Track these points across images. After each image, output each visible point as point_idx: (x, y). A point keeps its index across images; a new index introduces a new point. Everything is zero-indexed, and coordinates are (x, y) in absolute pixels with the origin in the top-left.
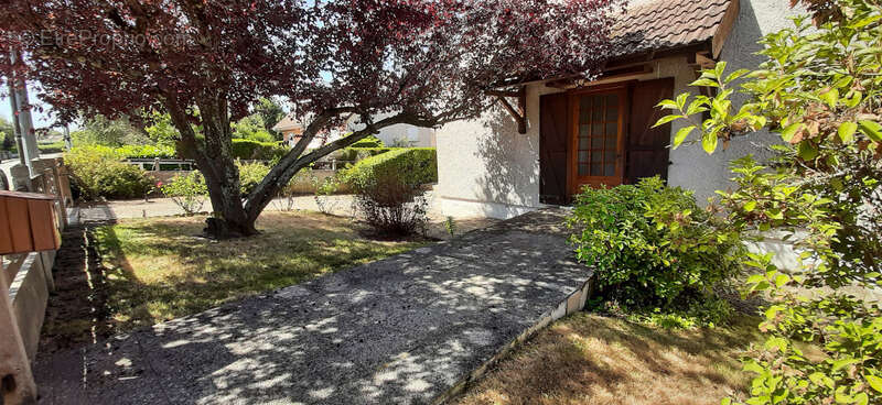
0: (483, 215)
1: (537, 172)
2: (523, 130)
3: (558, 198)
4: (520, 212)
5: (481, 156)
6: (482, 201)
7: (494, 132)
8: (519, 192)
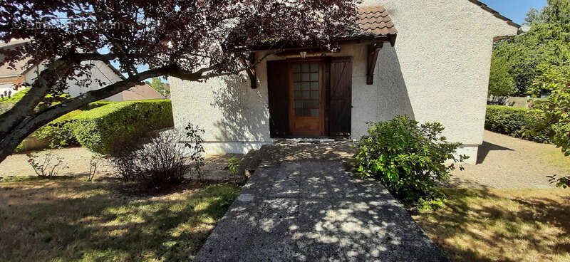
0: (221, 151)
1: (268, 116)
2: (254, 85)
3: (284, 133)
4: (255, 147)
5: (217, 106)
6: (220, 141)
7: (229, 87)
8: (253, 132)
